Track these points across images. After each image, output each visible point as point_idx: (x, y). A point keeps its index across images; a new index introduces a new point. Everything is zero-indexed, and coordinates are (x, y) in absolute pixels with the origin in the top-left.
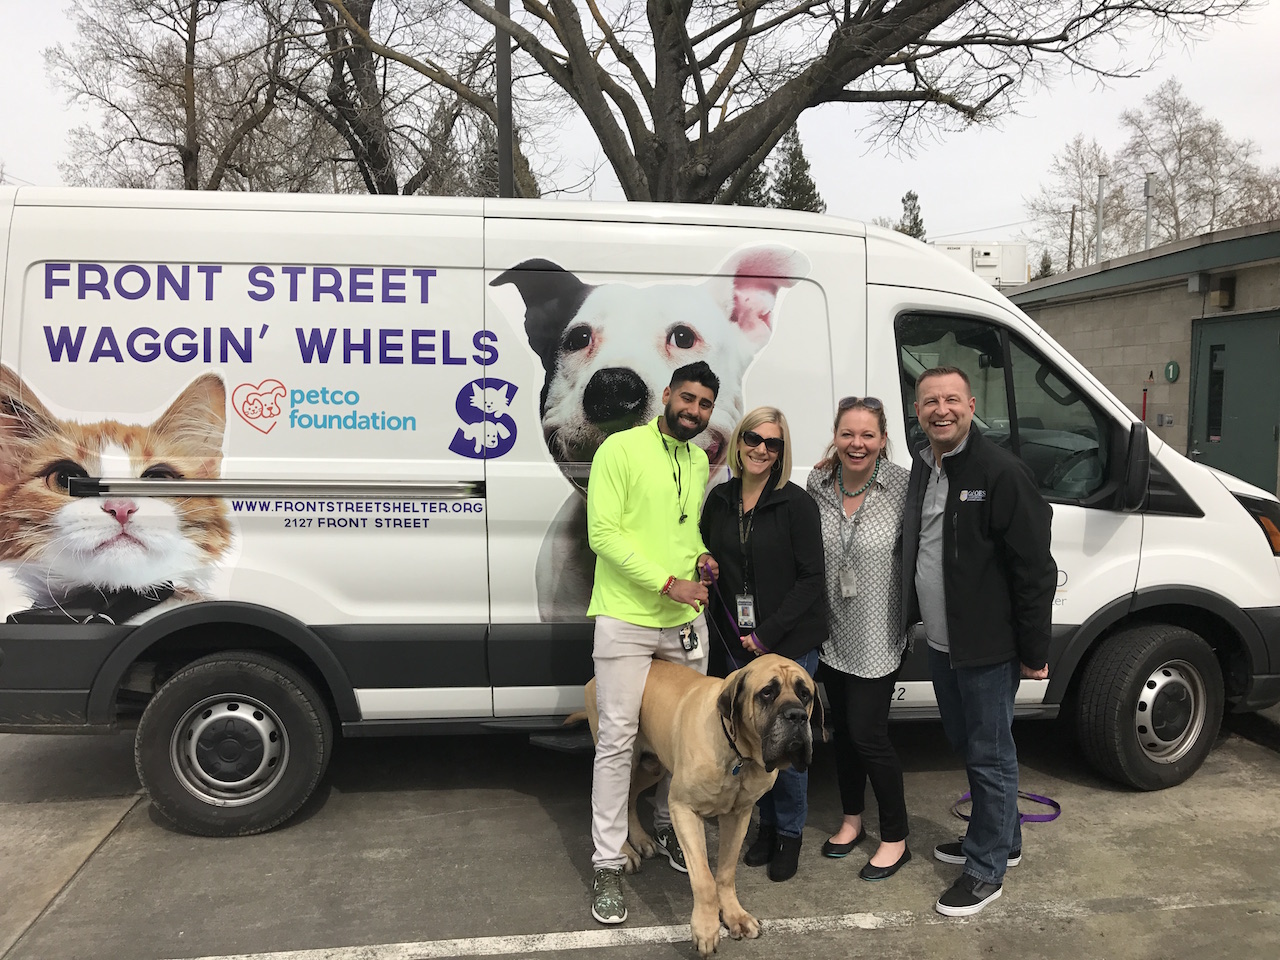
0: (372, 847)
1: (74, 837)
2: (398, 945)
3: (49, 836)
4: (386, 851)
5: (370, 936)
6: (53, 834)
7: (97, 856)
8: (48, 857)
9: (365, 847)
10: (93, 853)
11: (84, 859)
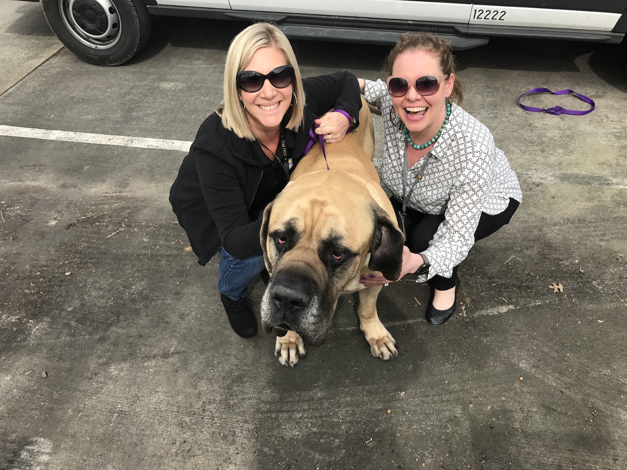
0: (168, 80)
1: (36, 56)
2: (146, 139)
3: (26, 54)
4: (172, 84)
5: (136, 131)
6: (28, 53)
7: (40, 68)
8: (18, 66)
9: (163, 81)
10: (38, 66)
11: (33, 69)
